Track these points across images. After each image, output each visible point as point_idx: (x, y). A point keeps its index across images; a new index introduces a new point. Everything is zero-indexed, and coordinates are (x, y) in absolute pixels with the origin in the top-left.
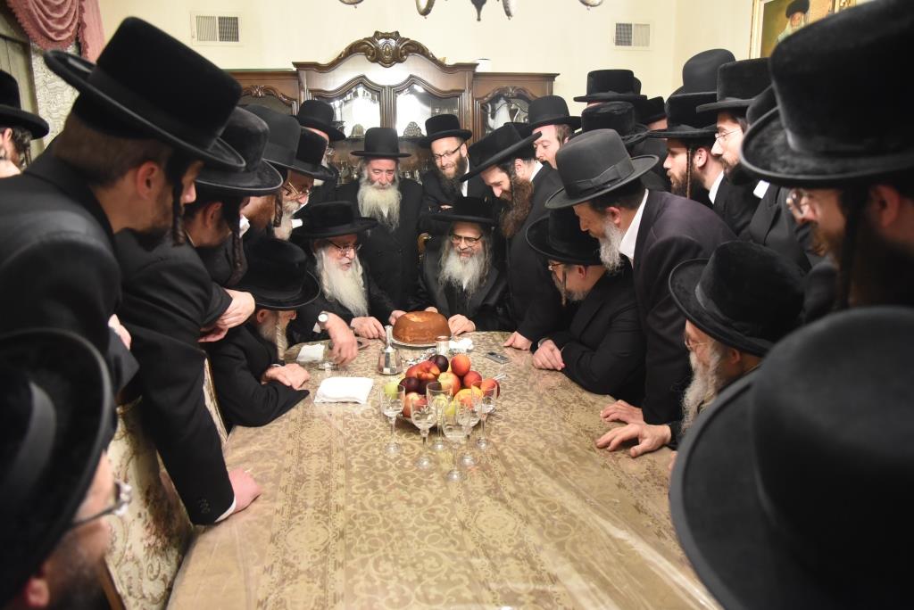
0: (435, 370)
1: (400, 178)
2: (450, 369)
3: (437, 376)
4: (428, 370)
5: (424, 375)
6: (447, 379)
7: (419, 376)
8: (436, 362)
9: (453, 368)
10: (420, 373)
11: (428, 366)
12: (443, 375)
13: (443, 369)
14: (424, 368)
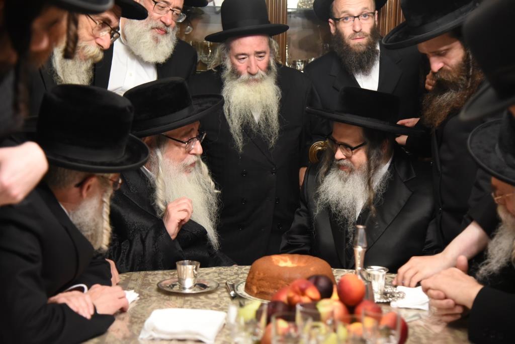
0: (313, 293)
1: (278, 65)
2: (335, 296)
3: (314, 302)
4: (303, 292)
5: (297, 298)
6: (331, 306)
7: (290, 300)
8: (316, 284)
9: (339, 293)
10: (291, 294)
11: (303, 286)
12: (325, 302)
13: (326, 294)
14: (297, 288)
